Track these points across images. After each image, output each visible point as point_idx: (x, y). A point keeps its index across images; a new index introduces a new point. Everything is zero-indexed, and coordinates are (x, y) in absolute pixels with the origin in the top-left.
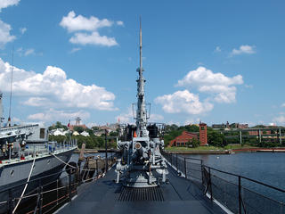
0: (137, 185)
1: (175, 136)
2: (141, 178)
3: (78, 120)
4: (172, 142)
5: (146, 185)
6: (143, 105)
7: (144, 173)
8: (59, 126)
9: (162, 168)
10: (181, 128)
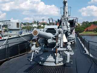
0: (46, 64)
1: (88, 27)
2: (50, 58)
3: (43, 20)
4: (86, 30)
5: (54, 64)
6: (66, 8)
7: (53, 54)
8: (35, 23)
9: (68, 51)
10: (91, 23)
